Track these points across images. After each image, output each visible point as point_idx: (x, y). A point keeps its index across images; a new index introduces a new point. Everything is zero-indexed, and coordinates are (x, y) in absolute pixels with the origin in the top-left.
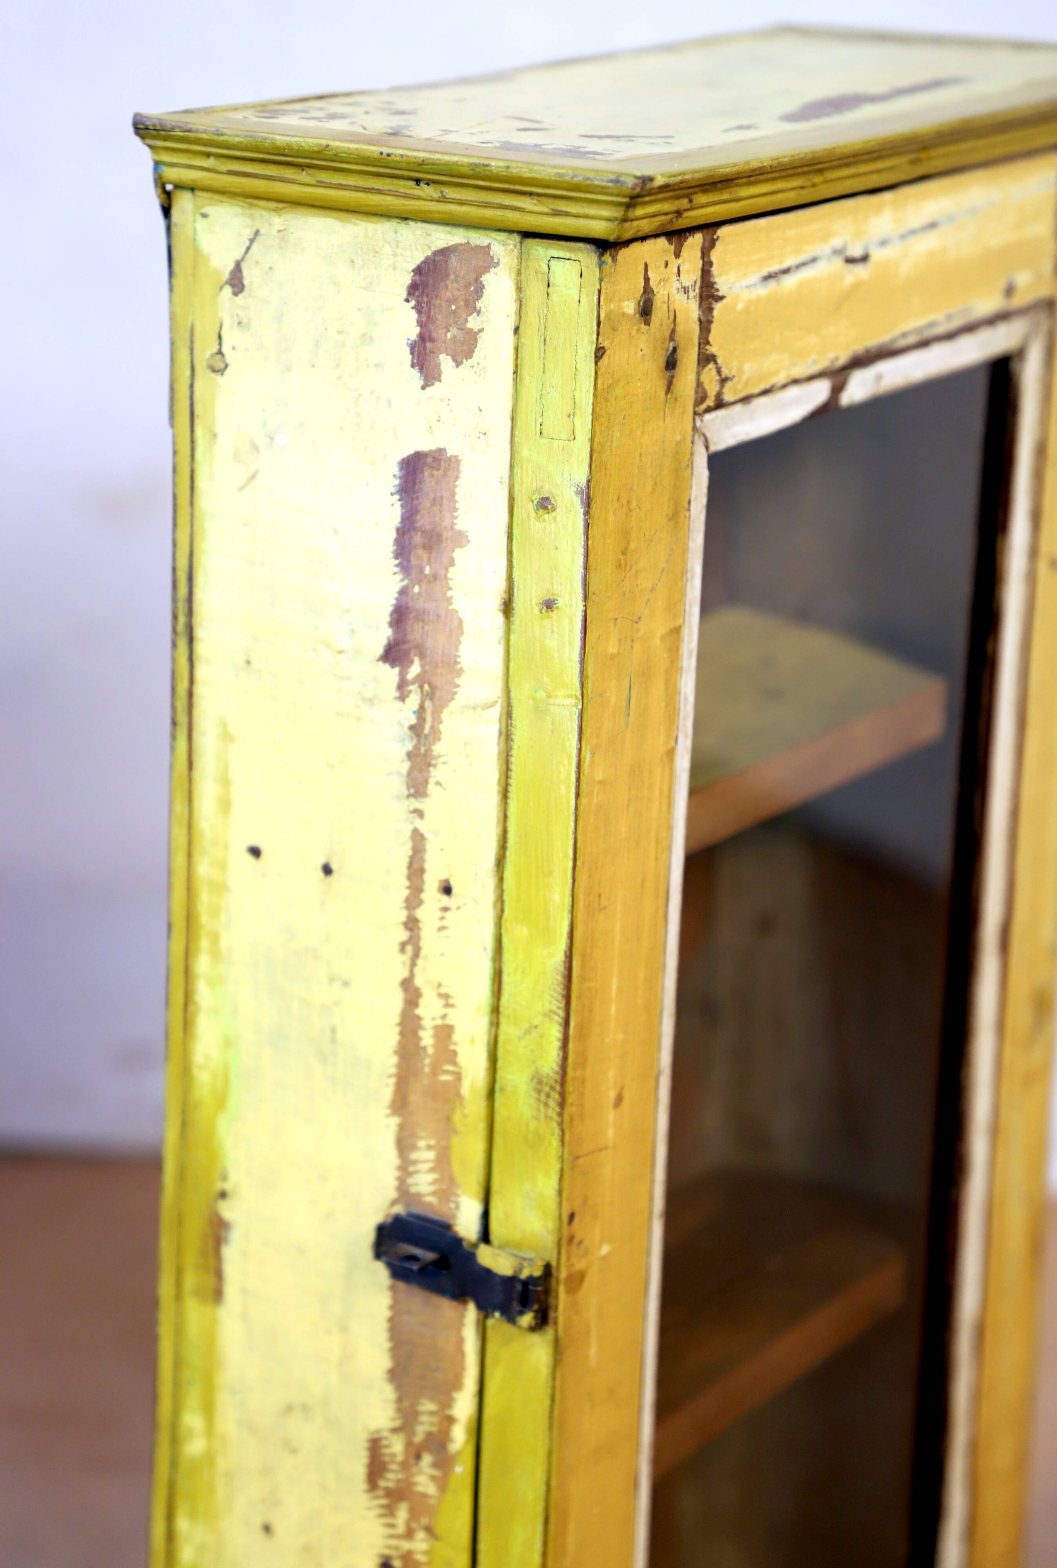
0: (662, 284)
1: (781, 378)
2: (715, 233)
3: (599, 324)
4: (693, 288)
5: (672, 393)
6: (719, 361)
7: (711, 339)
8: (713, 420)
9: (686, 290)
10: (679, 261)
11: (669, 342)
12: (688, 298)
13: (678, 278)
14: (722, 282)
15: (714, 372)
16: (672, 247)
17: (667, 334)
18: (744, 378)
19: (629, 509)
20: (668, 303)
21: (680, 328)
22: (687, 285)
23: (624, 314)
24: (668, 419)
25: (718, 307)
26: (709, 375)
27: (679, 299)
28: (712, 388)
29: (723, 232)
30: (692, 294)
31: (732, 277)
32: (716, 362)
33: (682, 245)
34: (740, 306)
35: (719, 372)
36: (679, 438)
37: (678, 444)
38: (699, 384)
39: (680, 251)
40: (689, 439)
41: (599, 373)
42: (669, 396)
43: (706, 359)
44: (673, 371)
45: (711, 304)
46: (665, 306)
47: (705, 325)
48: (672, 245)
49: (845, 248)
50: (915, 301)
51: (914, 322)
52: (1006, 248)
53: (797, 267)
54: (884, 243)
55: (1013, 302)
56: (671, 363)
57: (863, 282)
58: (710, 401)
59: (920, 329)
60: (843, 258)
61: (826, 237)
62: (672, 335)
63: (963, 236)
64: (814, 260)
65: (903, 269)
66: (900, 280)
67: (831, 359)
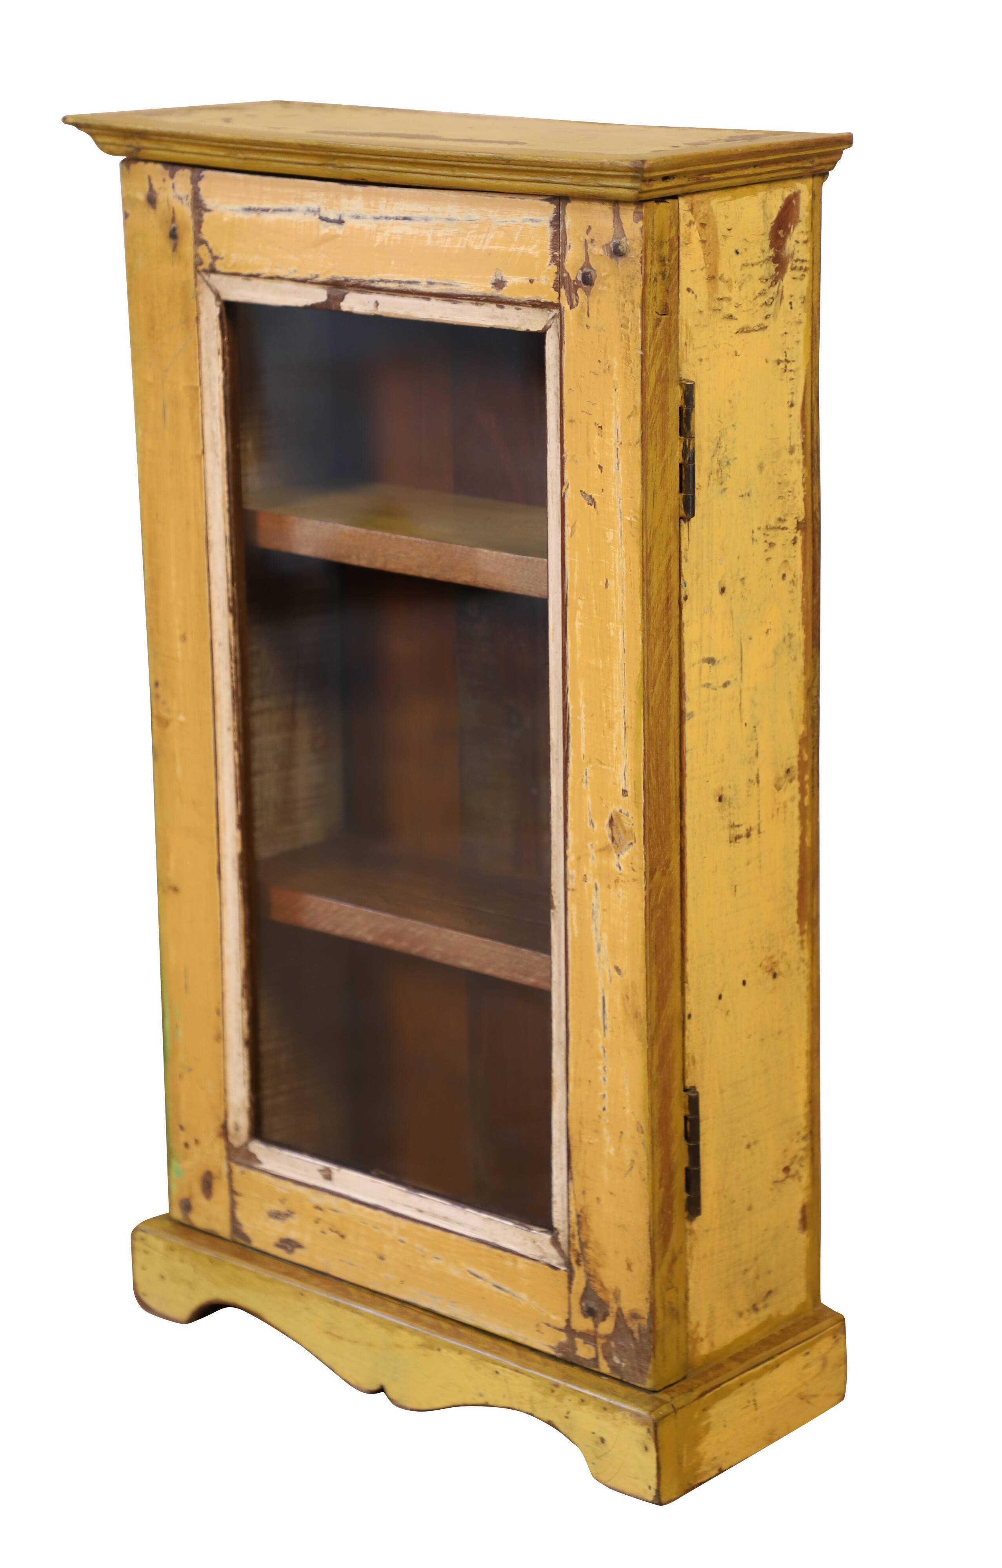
0: (162, 190)
2: (201, 172)
4: (186, 199)
5: (176, 253)
6: (211, 245)
7: (201, 231)
9: (180, 198)
10: (174, 181)
11: (171, 224)
12: (182, 203)
13: (173, 190)
14: (208, 202)
15: (206, 251)
16: (168, 172)
17: (170, 218)
18: (233, 261)
20: (168, 201)
21: (178, 217)
22: (180, 196)
23: (137, 199)
24: (176, 266)
25: (206, 216)
26: (203, 250)
27: (176, 204)
28: (207, 261)
29: (206, 173)
30: (184, 200)
31: (217, 200)
32: (207, 245)
33: (174, 173)
34: (225, 219)
35: (210, 251)
36: (184, 279)
37: (183, 282)
38: (196, 255)
39: (174, 176)
40: (192, 282)
43: (199, 242)
44: (176, 240)
45: (201, 211)
46: (166, 203)
47: (198, 224)
48: (167, 170)
49: (319, 210)
50: (393, 263)
51: (394, 275)
52: (489, 253)
53: (275, 211)
54: (358, 217)
55: (504, 293)
56: (173, 235)
57: (338, 236)
58: (206, 266)
59: (400, 282)
60: (317, 216)
61: (301, 200)
62: (173, 220)
63: (440, 233)
64: (290, 210)
65: (379, 239)
66: (376, 245)
67: (312, 275)
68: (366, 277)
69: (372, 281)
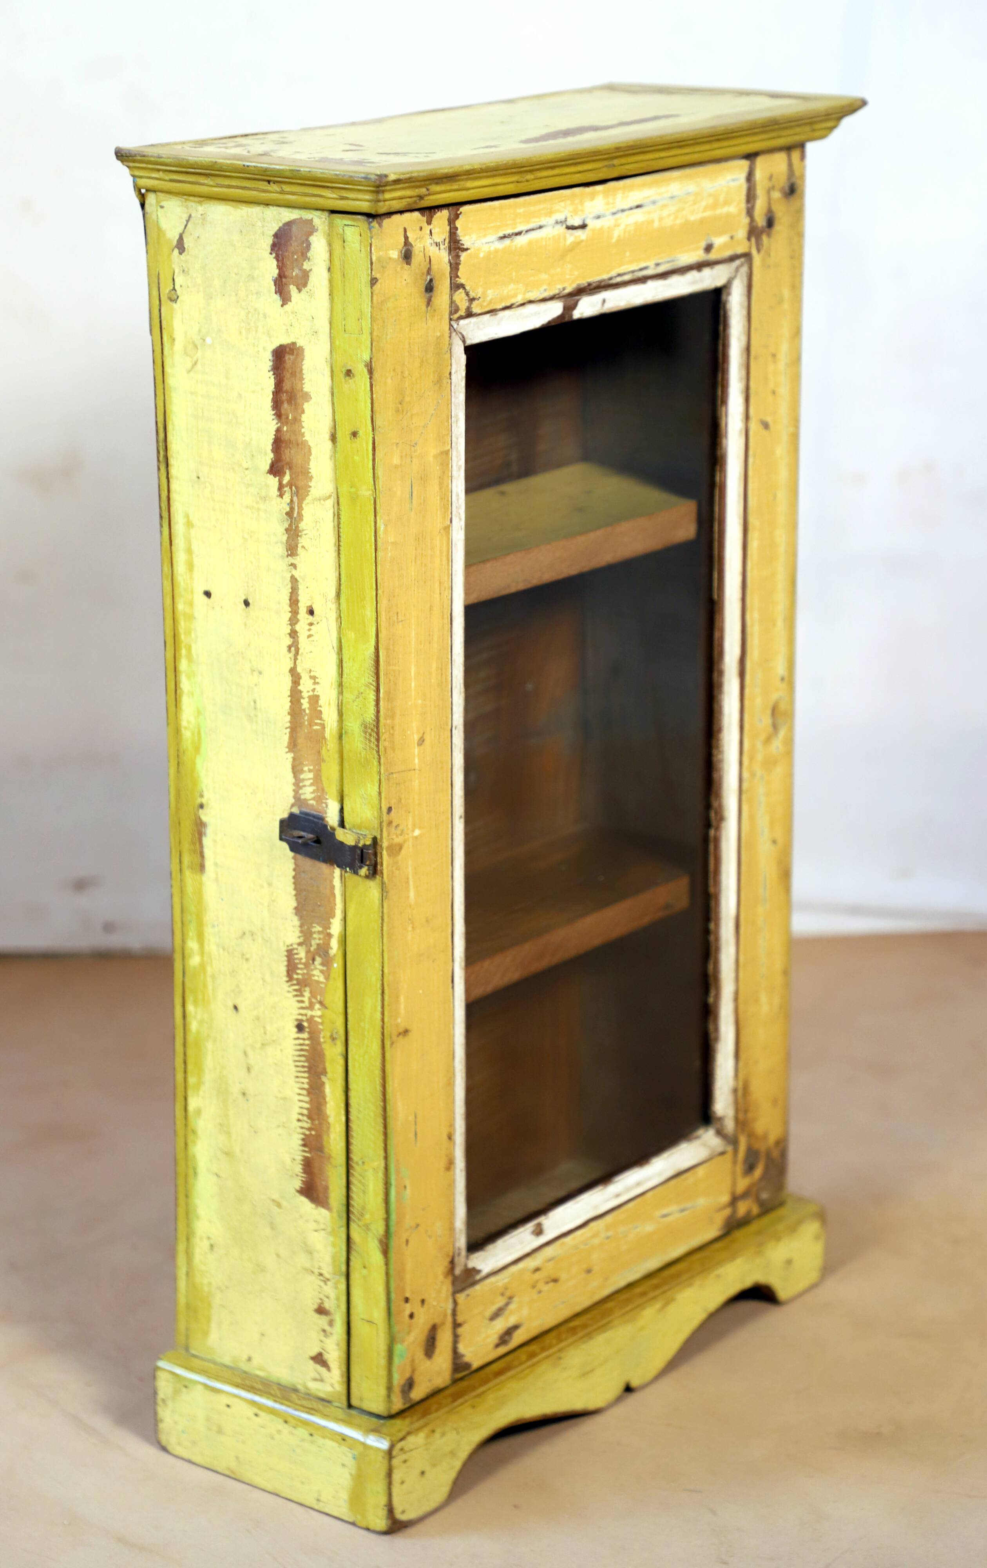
0: (418, 240)
1: (519, 299)
2: (458, 210)
3: (372, 264)
4: (443, 243)
5: (431, 307)
6: (467, 288)
7: (459, 274)
8: (467, 324)
9: (437, 244)
10: (431, 227)
11: (427, 276)
12: (439, 249)
13: (431, 237)
14: (466, 240)
15: (463, 295)
16: (425, 218)
17: (425, 271)
18: (489, 299)
19: (403, 377)
20: (424, 251)
21: (434, 267)
22: (438, 241)
23: (390, 258)
24: (429, 322)
25: (463, 256)
26: (460, 297)
27: (433, 251)
28: (463, 304)
29: (464, 209)
30: (442, 247)
31: (474, 236)
32: (464, 288)
33: (432, 217)
34: (482, 255)
35: (467, 294)
36: (439, 334)
37: (438, 338)
38: (452, 302)
39: (431, 221)
40: (447, 334)
41: (374, 294)
42: (429, 308)
43: (456, 286)
44: (431, 293)
45: (458, 253)
46: (422, 254)
47: (455, 267)
48: (424, 216)
49: (566, 220)
50: (628, 254)
51: (628, 267)
52: (702, 221)
53: (527, 231)
54: (598, 217)
55: (713, 256)
56: (429, 288)
57: (582, 241)
58: (462, 312)
59: (633, 272)
60: (564, 226)
61: (550, 213)
62: (429, 271)
63: (665, 213)
64: (540, 227)
65: (616, 234)
66: (614, 240)
67: (559, 289)
68: (605, 276)
69: (611, 279)
